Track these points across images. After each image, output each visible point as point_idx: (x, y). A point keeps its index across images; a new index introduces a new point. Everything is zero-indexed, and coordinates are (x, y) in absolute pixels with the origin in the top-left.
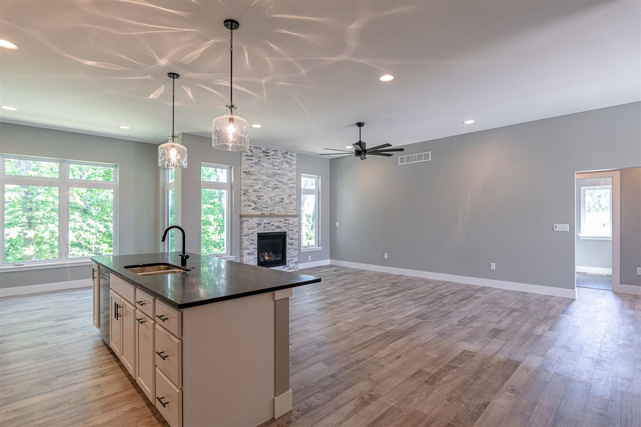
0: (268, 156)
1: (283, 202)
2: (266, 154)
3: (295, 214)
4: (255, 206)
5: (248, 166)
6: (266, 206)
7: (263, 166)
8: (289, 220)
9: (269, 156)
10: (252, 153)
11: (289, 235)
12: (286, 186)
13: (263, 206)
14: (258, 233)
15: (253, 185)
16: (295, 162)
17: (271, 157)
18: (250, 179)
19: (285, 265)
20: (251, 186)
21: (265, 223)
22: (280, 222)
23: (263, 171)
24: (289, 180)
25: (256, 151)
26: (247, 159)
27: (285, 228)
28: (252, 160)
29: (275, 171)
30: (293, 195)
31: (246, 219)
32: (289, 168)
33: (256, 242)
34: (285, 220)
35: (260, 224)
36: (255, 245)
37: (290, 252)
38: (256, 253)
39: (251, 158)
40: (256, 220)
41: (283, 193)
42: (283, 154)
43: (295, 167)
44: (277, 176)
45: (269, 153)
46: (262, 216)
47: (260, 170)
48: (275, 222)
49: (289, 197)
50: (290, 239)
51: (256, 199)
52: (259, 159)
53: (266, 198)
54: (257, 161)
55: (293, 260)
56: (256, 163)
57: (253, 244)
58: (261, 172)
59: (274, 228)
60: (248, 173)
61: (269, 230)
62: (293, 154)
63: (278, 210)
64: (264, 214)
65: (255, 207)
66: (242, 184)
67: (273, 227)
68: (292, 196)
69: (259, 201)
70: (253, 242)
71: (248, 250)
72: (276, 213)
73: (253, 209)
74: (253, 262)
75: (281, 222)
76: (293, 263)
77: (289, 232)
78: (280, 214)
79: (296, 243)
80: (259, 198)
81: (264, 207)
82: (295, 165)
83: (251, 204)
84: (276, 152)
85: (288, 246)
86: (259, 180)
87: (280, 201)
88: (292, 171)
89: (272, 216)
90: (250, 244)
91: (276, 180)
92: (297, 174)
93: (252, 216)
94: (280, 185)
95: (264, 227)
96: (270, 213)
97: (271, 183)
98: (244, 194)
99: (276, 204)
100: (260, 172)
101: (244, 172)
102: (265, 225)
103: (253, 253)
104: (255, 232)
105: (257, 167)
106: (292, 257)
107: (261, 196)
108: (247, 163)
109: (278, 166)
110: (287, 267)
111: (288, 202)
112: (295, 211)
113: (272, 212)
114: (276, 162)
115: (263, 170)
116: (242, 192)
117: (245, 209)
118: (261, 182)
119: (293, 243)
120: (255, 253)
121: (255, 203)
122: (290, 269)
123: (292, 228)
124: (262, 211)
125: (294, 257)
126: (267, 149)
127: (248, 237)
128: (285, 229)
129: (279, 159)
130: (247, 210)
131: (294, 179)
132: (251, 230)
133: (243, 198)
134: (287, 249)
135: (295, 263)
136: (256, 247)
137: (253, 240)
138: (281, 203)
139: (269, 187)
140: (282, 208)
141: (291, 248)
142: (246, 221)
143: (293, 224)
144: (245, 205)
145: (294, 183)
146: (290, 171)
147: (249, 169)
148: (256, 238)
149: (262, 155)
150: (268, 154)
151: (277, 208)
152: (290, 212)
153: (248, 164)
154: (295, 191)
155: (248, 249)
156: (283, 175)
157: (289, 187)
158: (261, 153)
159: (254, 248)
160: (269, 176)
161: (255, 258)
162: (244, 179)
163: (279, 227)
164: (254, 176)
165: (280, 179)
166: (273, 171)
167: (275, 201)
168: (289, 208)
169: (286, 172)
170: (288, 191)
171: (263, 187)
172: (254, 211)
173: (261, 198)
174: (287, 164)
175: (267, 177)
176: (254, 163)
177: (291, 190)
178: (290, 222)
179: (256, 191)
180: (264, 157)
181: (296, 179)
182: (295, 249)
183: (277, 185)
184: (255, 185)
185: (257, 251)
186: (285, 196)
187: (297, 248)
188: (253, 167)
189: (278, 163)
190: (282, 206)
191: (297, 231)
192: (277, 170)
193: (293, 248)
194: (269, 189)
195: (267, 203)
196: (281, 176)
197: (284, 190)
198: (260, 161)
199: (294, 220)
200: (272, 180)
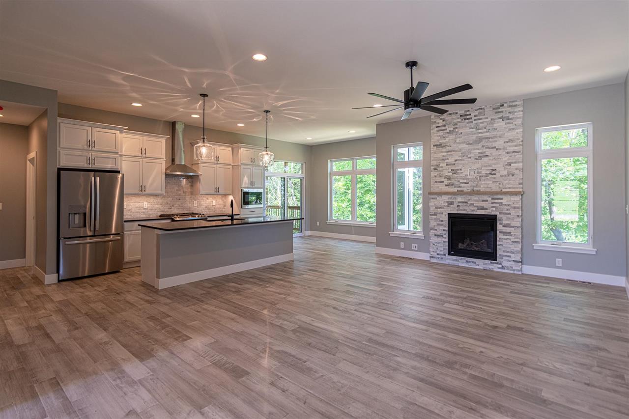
0: (468, 119)
1: (495, 174)
2: (465, 117)
3: (521, 190)
4: (450, 181)
5: (439, 138)
6: (465, 181)
7: (462, 133)
8: (502, 199)
9: (471, 118)
10: (444, 122)
11: (501, 220)
12: (500, 152)
13: (461, 181)
14: (448, 213)
15: (446, 158)
16: (519, 114)
17: (474, 118)
18: (442, 152)
19: (495, 260)
20: (443, 160)
21: (459, 202)
22: (483, 201)
23: (461, 139)
24: (507, 142)
25: (451, 118)
26: (438, 131)
27: (494, 209)
28: (446, 129)
29: (480, 135)
30: (515, 163)
32: (505, 126)
33: (446, 222)
34: (493, 199)
35: (452, 203)
36: (445, 227)
37: (506, 243)
38: (446, 236)
39: (443, 128)
40: (446, 198)
41: (494, 161)
42: (494, 109)
43: (519, 121)
44: (484, 141)
45: (470, 115)
46: (461, 193)
47: (455, 138)
48: (475, 201)
49: (507, 167)
50: (503, 226)
51: (451, 174)
52: (455, 126)
53: (465, 171)
54: (452, 129)
55: (510, 257)
56: (450, 132)
57: (442, 225)
58: (458, 140)
59: (472, 208)
60: (440, 146)
61: (466, 210)
62: (514, 104)
63: (487, 185)
64: (462, 191)
65: (450, 183)
66: (432, 159)
67: (473, 207)
68: (512, 165)
69: (455, 175)
70: (442, 223)
71: (436, 231)
72: (482, 189)
73: (446, 185)
74: (442, 245)
75: (487, 201)
76: (509, 261)
77: (502, 215)
78: (488, 190)
79: (517, 232)
80: (455, 172)
81: (462, 183)
82: (520, 118)
83: (443, 179)
84: (480, 111)
85: (500, 236)
86: (454, 151)
87: (491, 174)
88: (513, 129)
89: (473, 193)
90: (438, 225)
91: (483, 146)
93: (441, 194)
94: (488, 152)
95: (458, 206)
96: (473, 190)
97: (472, 151)
98: (435, 169)
99: (483, 178)
100: (455, 141)
101: (434, 146)
102: (460, 204)
103: (442, 236)
104: (446, 211)
105: (452, 137)
106: (508, 252)
107: (458, 170)
108: (439, 134)
109: (485, 128)
110: (497, 263)
111: (505, 173)
112: (521, 186)
113: (475, 189)
114: (482, 123)
115: (459, 137)
116: (433, 168)
117: (437, 185)
118: (457, 153)
119: (510, 233)
120: (444, 236)
121: (449, 179)
122: (503, 268)
123: (507, 210)
124: (460, 187)
125: (513, 253)
126: (466, 111)
127: (435, 217)
128: (492, 211)
129: (487, 118)
130: (438, 187)
131: (518, 139)
132: (440, 209)
133: (433, 174)
134: (498, 239)
135: (514, 261)
136: (447, 229)
137: (442, 221)
138: (491, 176)
139: (470, 158)
140: (493, 182)
141: (507, 239)
142: (433, 199)
143: (509, 205)
144: (436, 182)
145: (516, 146)
146: (510, 129)
147: (440, 141)
148: (446, 219)
149: (460, 120)
150: (468, 117)
151: (483, 182)
152: (510, 188)
153: (439, 136)
155: (436, 230)
156: (495, 137)
157: (508, 153)
158: (458, 118)
159: (444, 230)
160: (470, 144)
161: (445, 241)
162: (435, 153)
163: (482, 208)
164: (448, 148)
165: (490, 144)
166: (476, 135)
167: (480, 175)
168: (507, 182)
169: (501, 133)
170: (506, 159)
171: (460, 158)
172: (447, 187)
173: (458, 172)
174: (503, 120)
175: (467, 146)
176: (448, 133)
177: (511, 156)
178: (504, 201)
179: (451, 164)
180: (462, 122)
181: (522, 139)
182: (513, 242)
183: (485, 152)
184: (448, 157)
185: (447, 234)
186: (499, 166)
187: (518, 240)
188: (446, 137)
189: (485, 124)
190: (494, 180)
191: (518, 216)
192: (484, 132)
193: (510, 239)
194: (470, 159)
195: (467, 177)
196: (490, 140)
197: (496, 158)
198: (457, 128)
199: (512, 199)
200: (476, 147)
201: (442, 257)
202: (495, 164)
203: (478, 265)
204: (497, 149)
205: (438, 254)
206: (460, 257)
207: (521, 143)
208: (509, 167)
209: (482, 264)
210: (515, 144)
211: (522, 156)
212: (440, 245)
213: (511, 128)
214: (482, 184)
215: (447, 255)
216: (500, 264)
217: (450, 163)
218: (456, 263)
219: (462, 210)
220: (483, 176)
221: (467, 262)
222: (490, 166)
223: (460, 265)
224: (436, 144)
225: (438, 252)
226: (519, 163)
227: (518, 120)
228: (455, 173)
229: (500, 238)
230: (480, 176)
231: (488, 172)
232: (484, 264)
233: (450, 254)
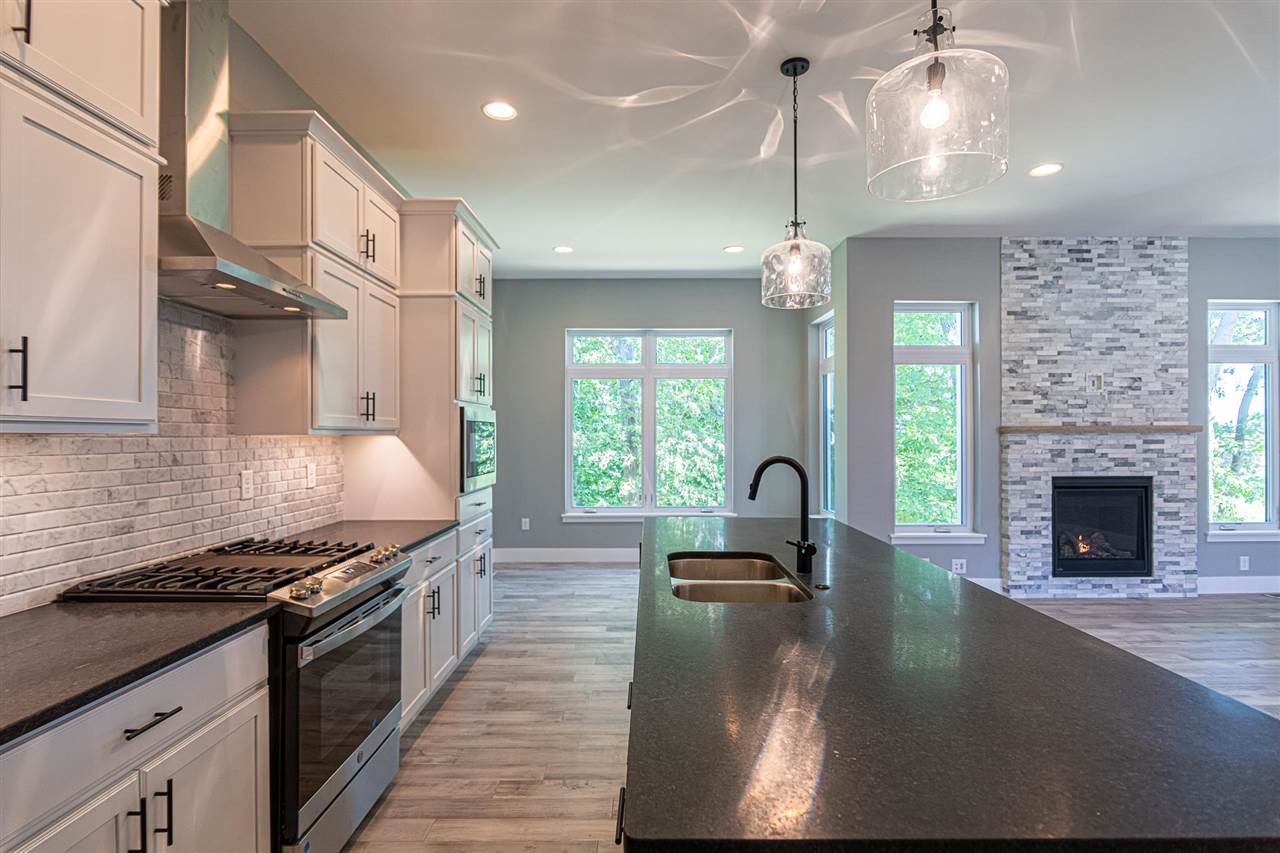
0: (1084, 260)
1: (1138, 388)
2: (1079, 256)
3: (1186, 423)
4: (1045, 402)
5: (1022, 295)
6: (1080, 402)
7: (1071, 291)
8: (1162, 442)
9: (1091, 260)
10: (1033, 260)
11: (1159, 487)
12: (1149, 342)
13: (1071, 401)
14: (1054, 478)
15: (1038, 345)
16: (1183, 267)
17: (1096, 261)
18: (1028, 331)
19: (1149, 574)
20: (1031, 349)
21: (1076, 451)
22: (1127, 446)
23: (1071, 304)
24: (1161, 322)
25: (1047, 251)
26: (1018, 278)
27: (1148, 464)
28: (1036, 277)
29: (1110, 300)
30: (1175, 366)
31: (1017, 439)
32: (1159, 287)
33: (1047, 501)
34: (1145, 442)
35: (1061, 453)
36: (1045, 510)
37: (1166, 539)
38: (1048, 532)
39: (1031, 273)
40: (1047, 441)
41: (1137, 361)
42: (1136, 247)
43: (1182, 281)
44: (1117, 314)
45: (1089, 251)
46: (1069, 429)
47: (1058, 301)
48: (1112, 447)
49: (1160, 374)
50: (1165, 501)
51: (1048, 384)
52: (1056, 273)
53: (1078, 380)
54: (1050, 278)
55: (1177, 563)
56: (1045, 286)
58: (1064, 306)
59: (1105, 463)
60: (1022, 315)
61: (1091, 469)
62: (1174, 243)
63: (1122, 411)
64: (1073, 424)
65: (1045, 406)
66: (1004, 344)
67: (1107, 460)
68: (1170, 370)
69: (1056, 387)
70: (1039, 501)
71: (1023, 523)
72: (1114, 422)
73: (1038, 411)
74: (1039, 555)
75: (1134, 446)
76: (1177, 572)
77: (1162, 477)
78: (1128, 423)
79: (1188, 512)
80: (1057, 380)
81: (1073, 406)
82: (1183, 274)
83: (1030, 396)
84: (1110, 246)
85: (1158, 521)
86: (1055, 331)
87: (1130, 387)
88: (1172, 296)
89: (1100, 429)
90: (1030, 506)
91: (1115, 326)
92: (1189, 304)
93: (1035, 431)
94: (1125, 339)
95: (1075, 460)
96: (1095, 423)
97: (1094, 335)
98: (1011, 371)
99: (1116, 397)
100: (1059, 308)
101: (1009, 313)
102: (1079, 455)
103: (1039, 533)
104: (1047, 473)
105: (1051, 296)
106: (1174, 554)
107: (1063, 375)
108: (1020, 287)
109: (1119, 286)
110: (1154, 582)
111: (1158, 387)
112: (1186, 415)
113: (1100, 420)
114: (1113, 273)
115: (1068, 301)
116: (1005, 367)
117: (1015, 411)
118: (1063, 335)
119: (1177, 513)
120: (1043, 533)
121: (1045, 395)
122: (1165, 589)
123: (1173, 465)
124: (1068, 415)
125: (1182, 555)
126: (1079, 242)
127: (1023, 487)
128: (1145, 468)
129: (1123, 265)
130: (1019, 415)
131: (1181, 318)
132: (1034, 469)
133: (1008, 382)
134: (1155, 528)
135: (1187, 572)
136: (1049, 514)
137: (1039, 496)
138: (1130, 392)
139: (1089, 349)
140: (1135, 406)
141: (1171, 528)
142: (1016, 443)
143: (1176, 456)
144: (1014, 402)
145: (1177, 331)
146: (1166, 296)
147: (1024, 305)
148: (1047, 490)
149: (1067, 260)
150: (1086, 256)
151: (1116, 406)
152: (1166, 419)
153: (1022, 291)
154: (1182, 354)
155: (1024, 519)
156: (1138, 308)
157: (1162, 344)
158: (1063, 256)
159: (1043, 519)
160: (1088, 318)
161: (1044, 545)
162: (1011, 331)
163: (1125, 463)
164: (1040, 322)
165: (1128, 323)
166: (1102, 300)
167: (1110, 388)
168: (1160, 406)
169: (1149, 301)
170: (1159, 357)
171: (1069, 349)
172: (1040, 415)
173: (1064, 379)
174: (1153, 274)
175: (1083, 321)
176: (1041, 286)
177: (1167, 352)
178: (1166, 447)
179: (1048, 362)
180: (1071, 266)
181: (1186, 318)
182: (1184, 532)
183: (1118, 340)
184: (1043, 344)
185: (1050, 528)
186: (1145, 370)
187: (1192, 528)
188: (1039, 296)
189: (1119, 278)
190: (1136, 402)
191: (1192, 478)
192: (1118, 296)
193: (1178, 527)
194: (1088, 353)
195: (1083, 393)
196: (1130, 313)
197: (1141, 353)
198: (1060, 277)
199: (1181, 442)
200: (1100, 326)
201: (1039, 582)
202: (1138, 367)
203: (1117, 591)
204: (1142, 336)
205: (1030, 578)
206: (1079, 578)
207: (1185, 327)
208: (1164, 375)
209: (1125, 586)
210: (1175, 327)
211: (1186, 353)
212: (1033, 555)
213: (1167, 292)
214: (1113, 410)
215: (1050, 577)
216: (1160, 581)
217: (1048, 358)
218: (1070, 593)
219: (1083, 469)
220: (1114, 393)
221: (1094, 586)
222: (1128, 370)
223: (1078, 596)
224: (1013, 309)
225: (1029, 573)
226: (1182, 367)
227: (1180, 278)
228: (1057, 383)
229: (1159, 527)
230: (1110, 393)
231: (1126, 385)
232: (1129, 586)
233: (1055, 575)
